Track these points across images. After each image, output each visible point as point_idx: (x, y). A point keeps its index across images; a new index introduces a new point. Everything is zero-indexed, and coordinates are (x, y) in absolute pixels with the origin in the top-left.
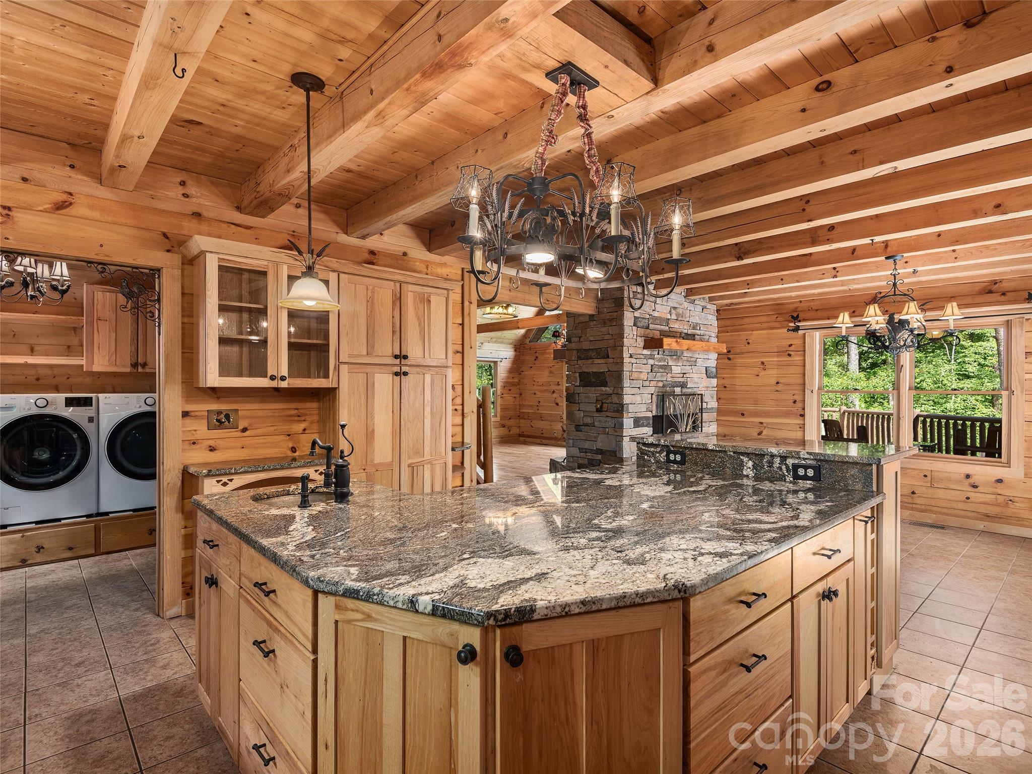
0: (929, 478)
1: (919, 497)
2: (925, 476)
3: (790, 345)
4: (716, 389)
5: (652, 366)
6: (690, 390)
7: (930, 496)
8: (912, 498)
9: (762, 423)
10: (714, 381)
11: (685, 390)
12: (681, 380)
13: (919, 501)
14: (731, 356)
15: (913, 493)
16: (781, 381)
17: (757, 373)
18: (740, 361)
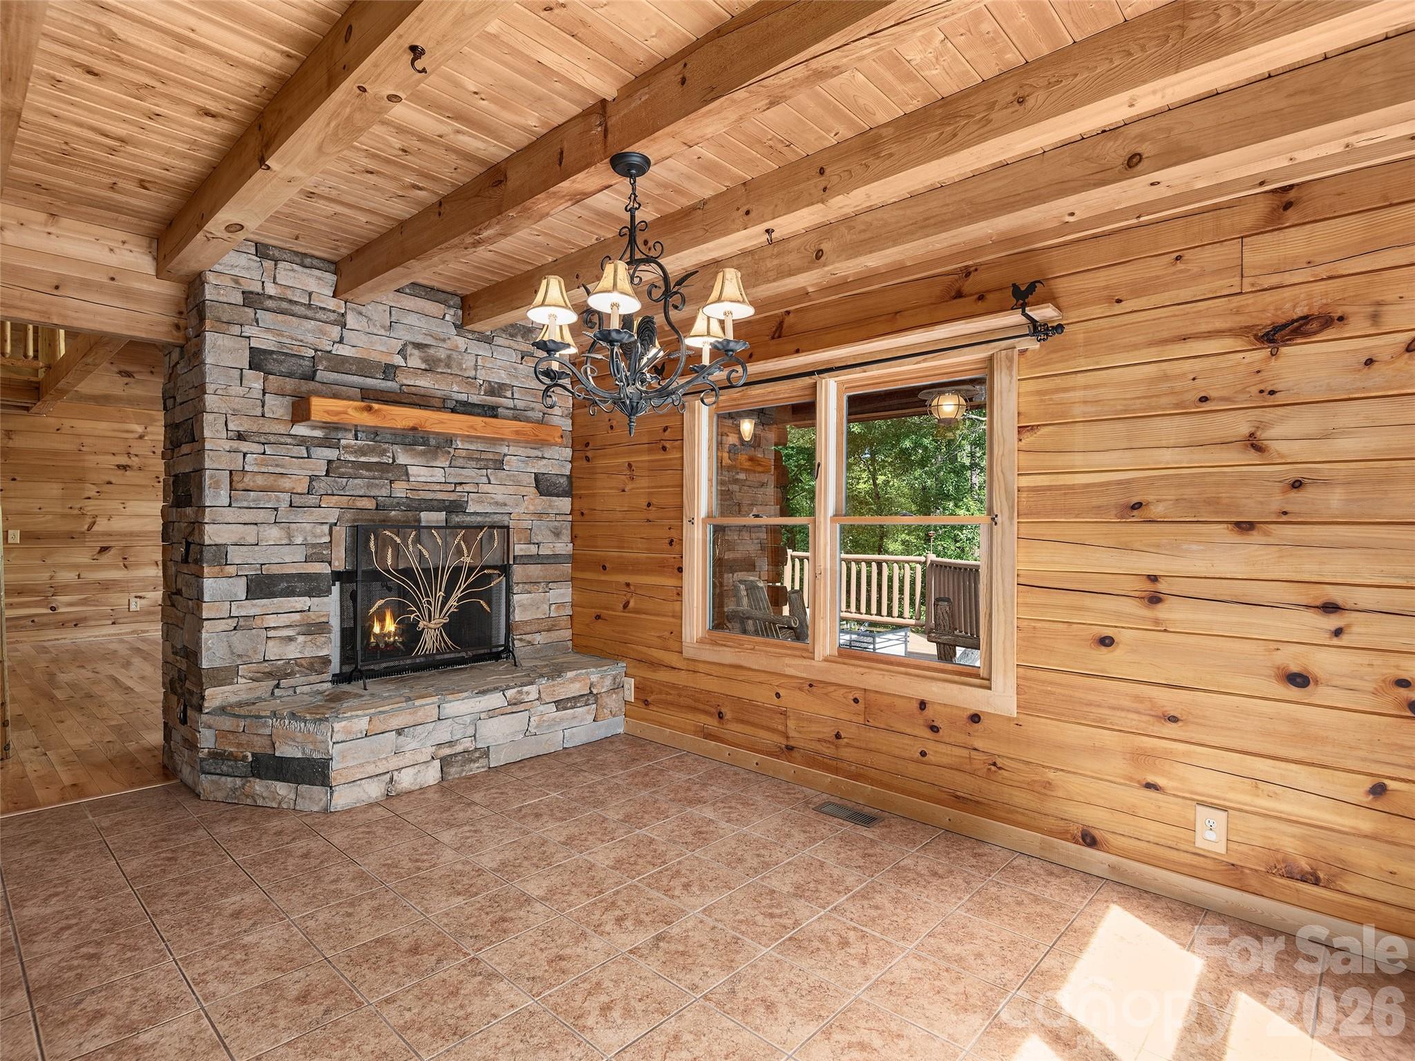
0: (861, 705)
1: (848, 745)
2: (856, 701)
3: (665, 429)
4: (570, 518)
5: (329, 462)
6: (473, 519)
7: (863, 745)
8: (837, 747)
9: (628, 585)
10: (565, 504)
11: (457, 519)
12: (453, 497)
13: (846, 753)
14: (589, 454)
15: (838, 736)
16: (654, 501)
17: (621, 486)
18: (601, 463)
